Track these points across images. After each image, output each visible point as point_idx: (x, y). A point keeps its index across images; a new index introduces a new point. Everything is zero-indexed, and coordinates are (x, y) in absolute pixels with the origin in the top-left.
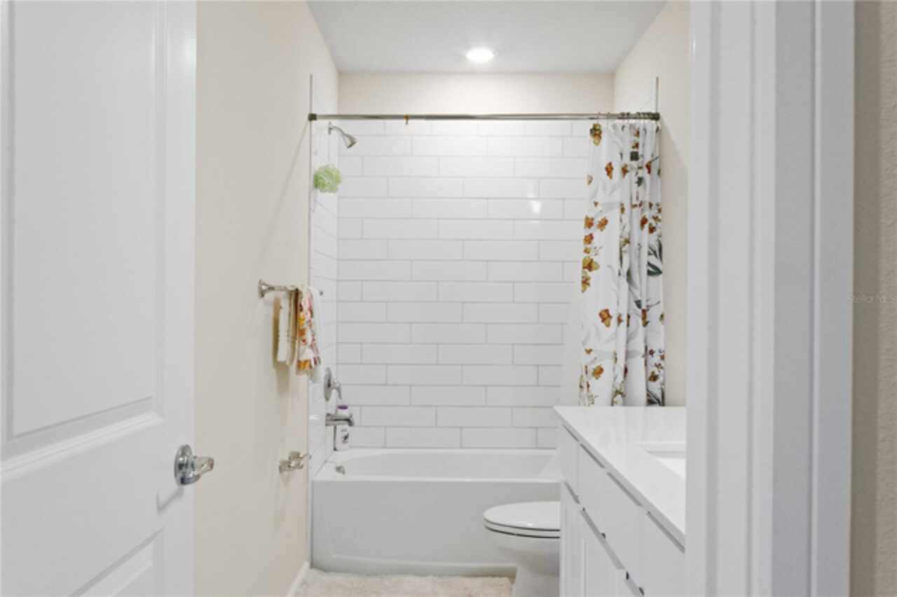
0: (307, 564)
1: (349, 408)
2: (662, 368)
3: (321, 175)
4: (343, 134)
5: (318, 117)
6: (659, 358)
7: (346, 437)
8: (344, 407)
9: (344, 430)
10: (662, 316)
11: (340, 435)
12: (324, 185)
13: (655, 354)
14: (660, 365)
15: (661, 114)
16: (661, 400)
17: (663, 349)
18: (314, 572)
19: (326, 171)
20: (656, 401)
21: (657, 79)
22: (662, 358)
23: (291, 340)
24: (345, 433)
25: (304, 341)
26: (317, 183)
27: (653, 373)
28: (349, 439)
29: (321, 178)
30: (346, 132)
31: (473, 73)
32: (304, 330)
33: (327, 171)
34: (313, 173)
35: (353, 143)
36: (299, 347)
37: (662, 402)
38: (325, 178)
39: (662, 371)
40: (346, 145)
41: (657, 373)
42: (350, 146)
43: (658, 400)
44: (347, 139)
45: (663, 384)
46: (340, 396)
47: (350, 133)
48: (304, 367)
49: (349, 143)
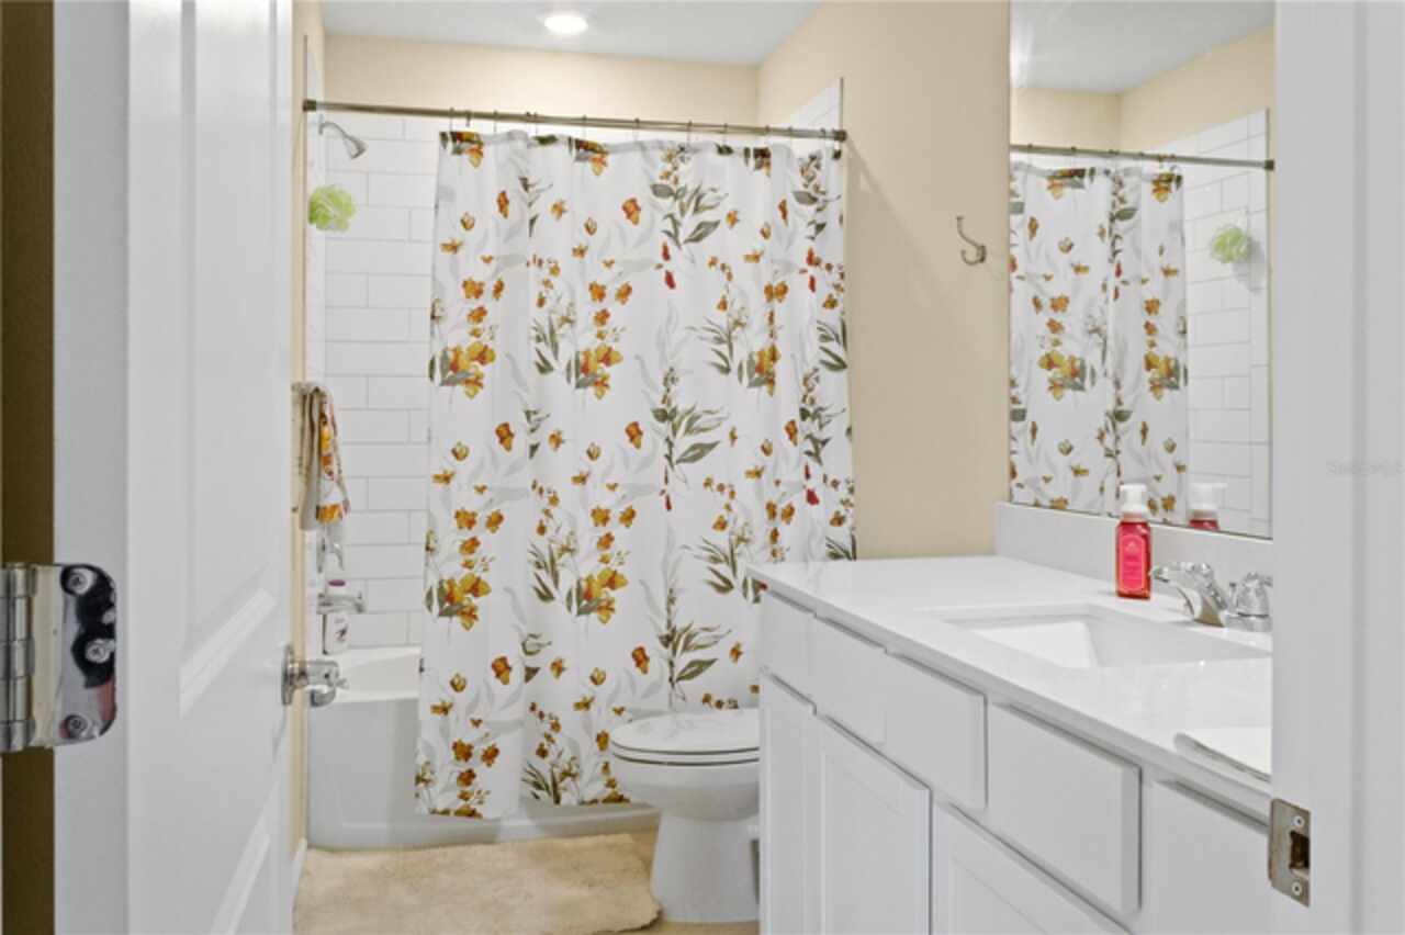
0: (303, 843)
1: (348, 584)
2: (852, 505)
3: (320, 202)
4: (345, 136)
5: (318, 106)
6: (846, 491)
7: (343, 632)
8: (339, 583)
9: (338, 621)
10: (849, 431)
11: (333, 629)
12: (326, 218)
13: (840, 486)
14: (848, 501)
15: (849, 133)
16: (850, 551)
17: (851, 478)
18: (314, 854)
19: (330, 196)
20: (842, 553)
21: (842, 80)
22: (851, 490)
23: (304, 471)
24: (341, 626)
25: (330, 473)
26: (314, 213)
27: (838, 513)
28: (347, 635)
29: (321, 206)
30: (349, 133)
31: (557, 51)
32: (329, 455)
33: (332, 195)
34: (308, 199)
35: (361, 150)
36: (319, 483)
37: (852, 555)
38: (330, 208)
39: (851, 510)
40: (350, 154)
41: (843, 513)
42: (357, 155)
43: (847, 553)
44: (351, 144)
45: (853, 528)
46: (341, 564)
47: (356, 135)
48: (332, 517)
49: (355, 151)
